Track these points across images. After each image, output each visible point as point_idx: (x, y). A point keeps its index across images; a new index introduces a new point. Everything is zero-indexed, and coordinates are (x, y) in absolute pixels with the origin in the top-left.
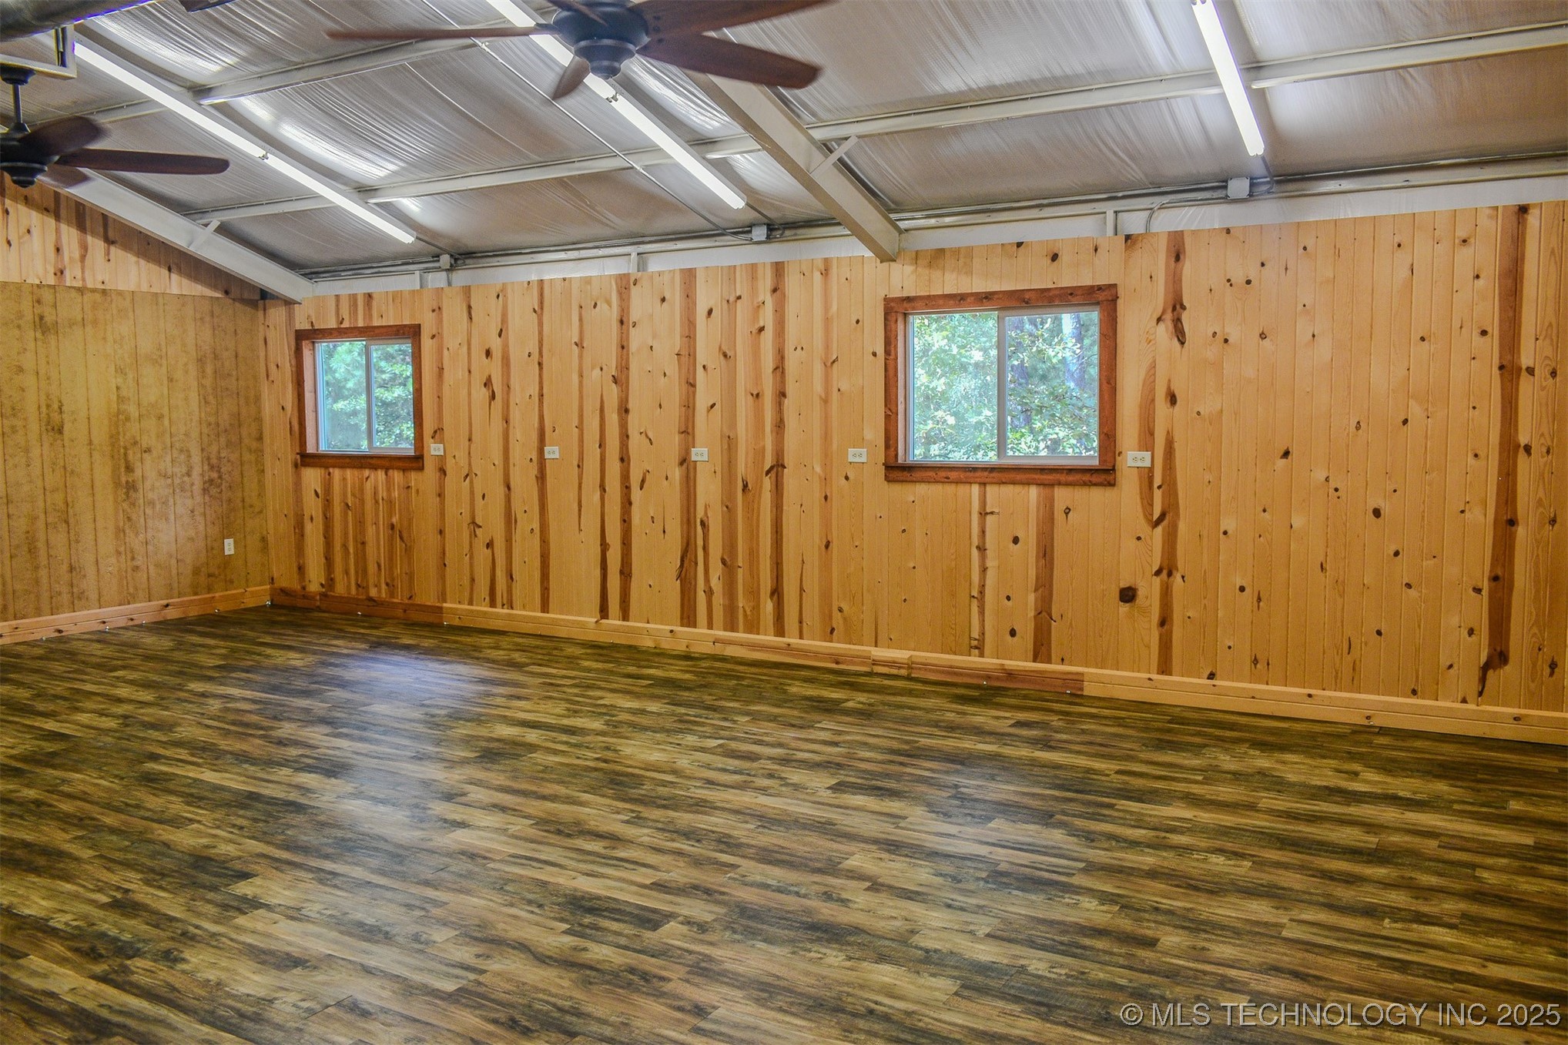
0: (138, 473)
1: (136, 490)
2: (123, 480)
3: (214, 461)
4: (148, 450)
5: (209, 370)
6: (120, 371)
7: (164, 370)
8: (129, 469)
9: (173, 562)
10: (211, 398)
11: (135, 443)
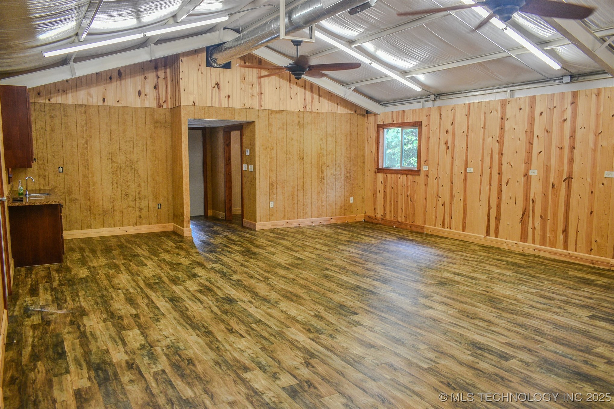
0: (325, 173)
1: (324, 179)
2: (320, 176)
3: (348, 170)
4: (328, 166)
5: (349, 139)
6: (321, 139)
7: (335, 139)
8: (322, 172)
9: (334, 204)
10: (349, 149)
11: (325, 163)
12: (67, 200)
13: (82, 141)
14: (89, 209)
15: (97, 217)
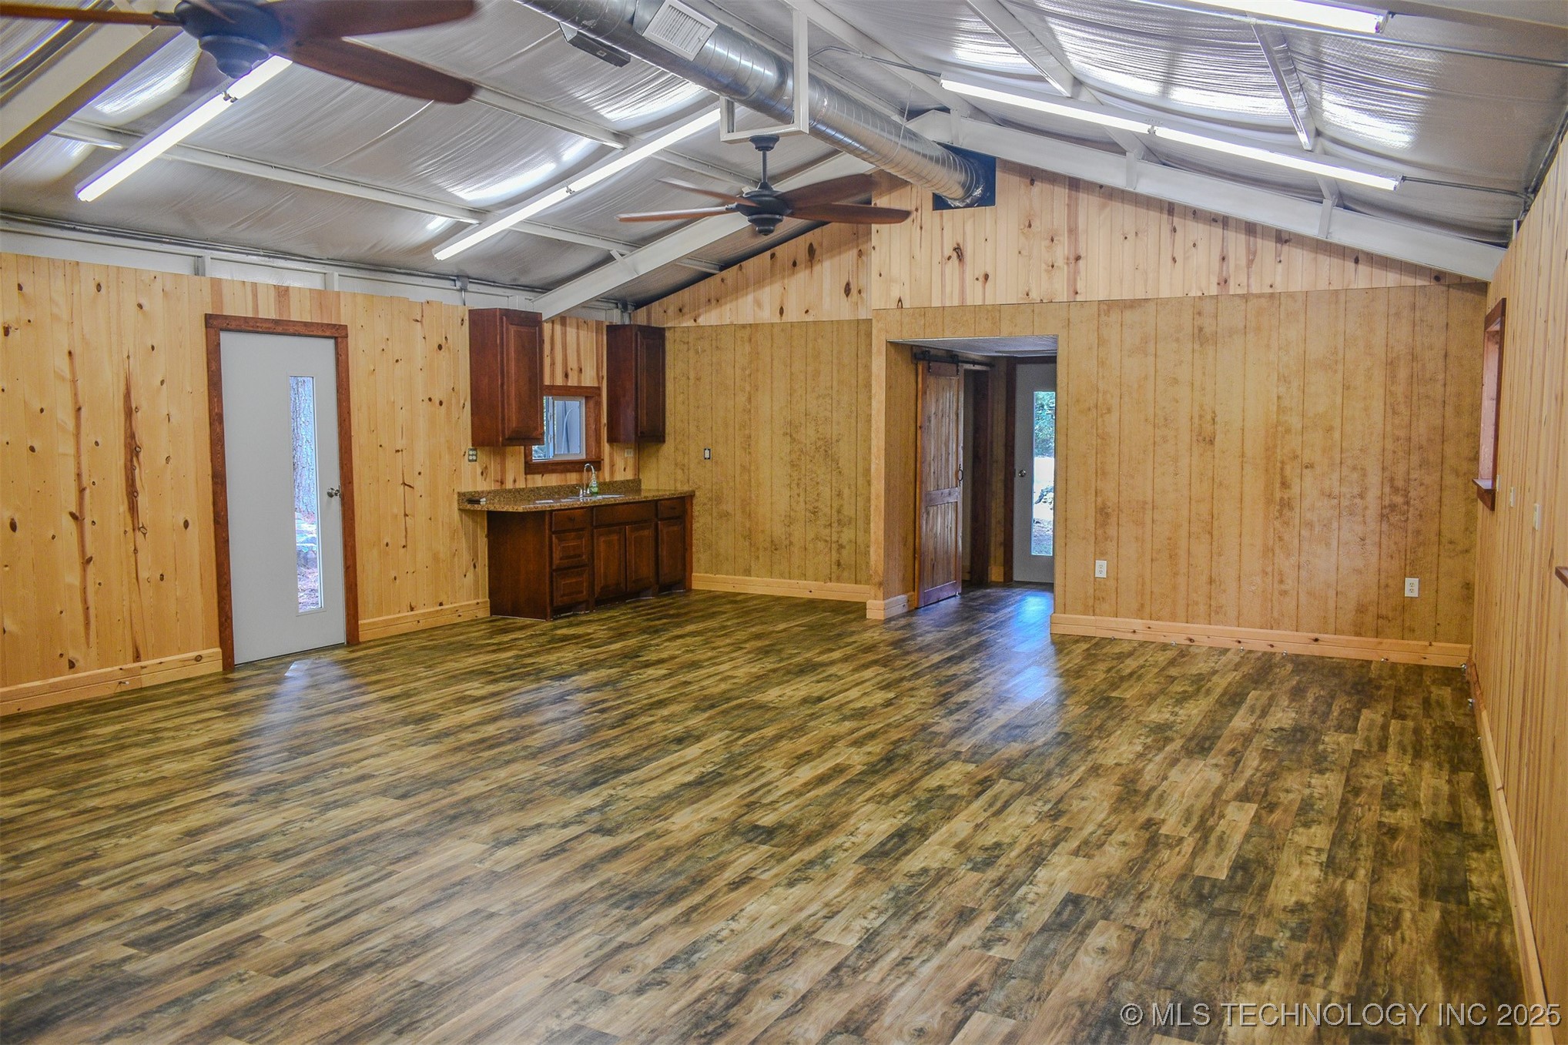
0: (1296, 490)
1: (1291, 508)
2: (1278, 495)
3: (1400, 483)
4: (1310, 466)
5: (1403, 374)
6: (1283, 379)
7: (1339, 376)
8: (1285, 485)
9: (1332, 593)
10: (1402, 408)
11: (1296, 457)
12: (715, 514)
13: (742, 399)
14: (749, 536)
15: (761, 553)
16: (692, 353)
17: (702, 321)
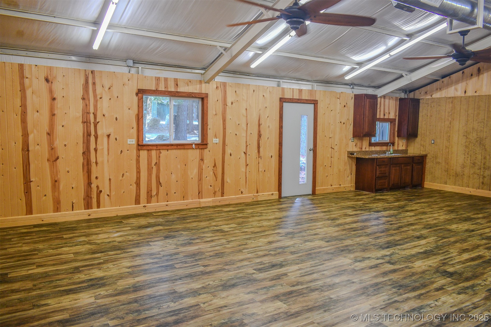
12: (434, 162)
13: (447, 123)
14: (447, 171)
15: (451, 177)
16: (429, 107)
17: (434, 96)
